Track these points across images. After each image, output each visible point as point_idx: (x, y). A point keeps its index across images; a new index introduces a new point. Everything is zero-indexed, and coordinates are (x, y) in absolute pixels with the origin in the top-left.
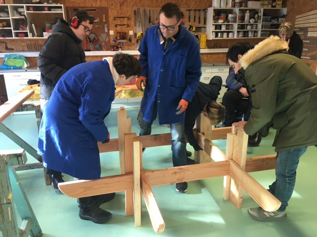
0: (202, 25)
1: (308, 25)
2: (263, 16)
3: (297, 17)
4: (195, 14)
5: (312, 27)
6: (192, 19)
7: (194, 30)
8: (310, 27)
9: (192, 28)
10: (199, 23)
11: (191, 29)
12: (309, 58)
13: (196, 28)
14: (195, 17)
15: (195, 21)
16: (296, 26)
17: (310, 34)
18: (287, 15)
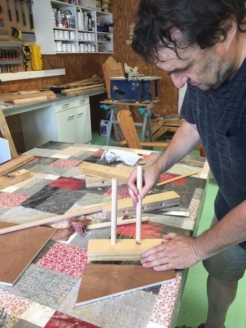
2: (97, 22)
6: (14, 17)
7: (20, 37)
9: (16, 33)
10: (25, 24)
13: (22, 33)
14: (17, 12)
15: (18, 20)
18: (113, 24)
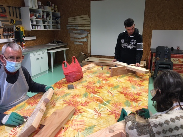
0: (18, 19)
2: (52, 16)
3: (68, 18)
4: (13, 10)
5: (80, 24)
6: (12, 14)
7: (14, 23)
10: (17, 17)
11: (12, 22)
13: (16, 21)
14: (13, 12)
15: (14, 16)
16: (69, 23)
18: (60, 17)
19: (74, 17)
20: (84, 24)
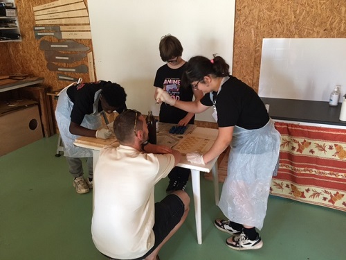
1: (58, 22)
5: (65, 25)
8: (62, 25)
12: (74, 70)
16: (37, 23)
17: (65, 36)
19: (47, 5)
20: (75, 25)
